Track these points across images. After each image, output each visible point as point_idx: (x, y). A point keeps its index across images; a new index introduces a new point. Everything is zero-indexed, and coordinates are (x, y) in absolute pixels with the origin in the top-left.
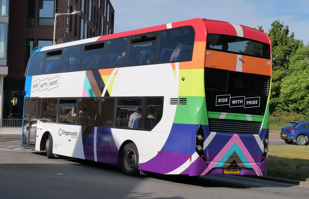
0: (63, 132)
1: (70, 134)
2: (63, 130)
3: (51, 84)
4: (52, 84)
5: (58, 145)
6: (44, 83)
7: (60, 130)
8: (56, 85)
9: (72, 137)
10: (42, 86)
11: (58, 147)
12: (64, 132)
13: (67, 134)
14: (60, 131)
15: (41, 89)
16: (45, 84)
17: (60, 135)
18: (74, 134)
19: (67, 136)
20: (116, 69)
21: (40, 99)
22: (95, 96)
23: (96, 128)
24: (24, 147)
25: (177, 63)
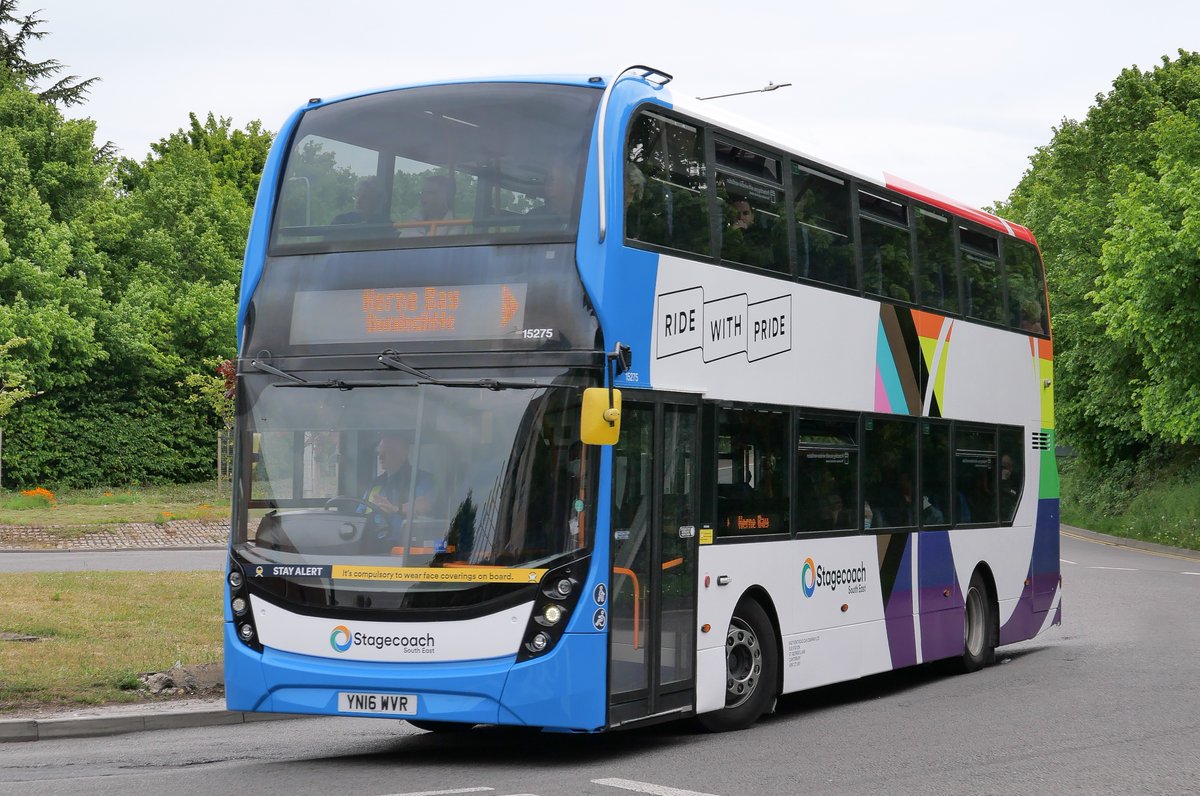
0: (818, 578)
1: (844, 577)
2: (819, 567)
3: (761, 328)
4: (764, 330)
5: (803, 646)
6: (730, 319)
7: (806, 567)
8: (780, 342)
9: (851, 591)
10: (716, 334)
11: (804, 652)
12: (821, 573)
13: (834, 578)
14: (809, 572)
15: (714, 349)
16: (733, 322)
17: (809, 592)
18: (856, 575)
19: (833, 589)
20: (948, 321)
21: (711, 405)
22: (908, 414)
23: (915, 536)
24: (619, 725)
25: (1036, 340)
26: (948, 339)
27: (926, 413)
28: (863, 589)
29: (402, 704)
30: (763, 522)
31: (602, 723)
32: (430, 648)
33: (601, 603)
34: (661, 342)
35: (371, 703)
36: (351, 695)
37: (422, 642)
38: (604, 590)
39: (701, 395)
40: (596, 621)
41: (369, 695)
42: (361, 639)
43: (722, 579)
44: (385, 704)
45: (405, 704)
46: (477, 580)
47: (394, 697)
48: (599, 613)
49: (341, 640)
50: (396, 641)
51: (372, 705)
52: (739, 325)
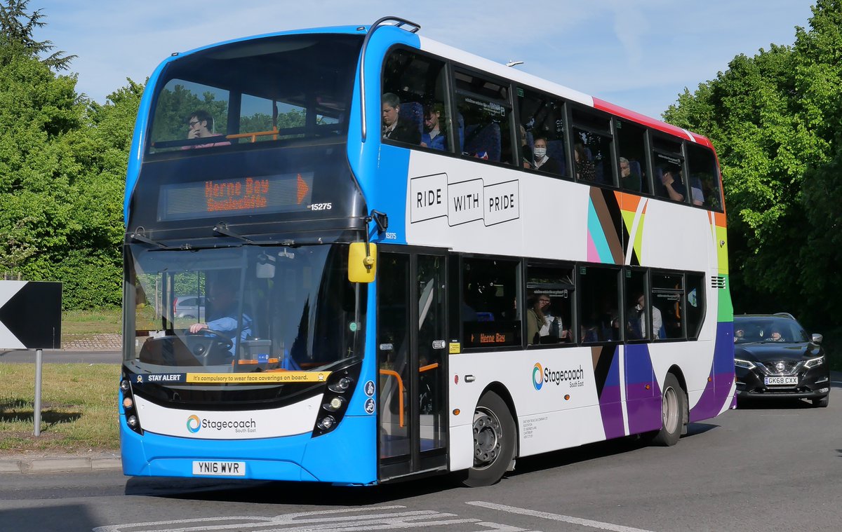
0: (545, 377)
1: (566, 375)
2: (546, 369)
3: (494, 203)
4: (497, 204)
5: (534, 424)
6: (469, 196)
7: (535, 369)
8: (510, 213)
9: (572, 386)
10: (458, 206)
11: (535, 428)
12: (547, 373)
13: (559, 377)
14: (538, 372)
15: (456, 217)
16: (472, 198)
17: (538, 386)
18: (576, 374)
19: (558, 384)
20: (643, 200)
21: (456, 256)
22: (613, 263)
23: (621, 348)
24: (388, 479)
25: (713, 213)
26: (644, 212)
27: (628, 262)
28: (581, 384)
29: (235, 468)
30: (501, 338)
31: (375, 478)
32: (253, 428)
33: (370, 394)
34: (413, 211)
35: (214, 467)
36: (201, 462)
37: (248, 424)
38: (373, 385)
39: (447, 248)
40: (367, 407)
41: (213, 462)
42: (206, 423)
43: (468, 378)
44: (224, 468)
45: (237, 468)
46: (283, 381)
47: (230, 463)
48: (369, 401)
49: (194, 424)
50: (230, 425)
51: (215, 469)
52: (477, 200)
